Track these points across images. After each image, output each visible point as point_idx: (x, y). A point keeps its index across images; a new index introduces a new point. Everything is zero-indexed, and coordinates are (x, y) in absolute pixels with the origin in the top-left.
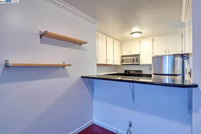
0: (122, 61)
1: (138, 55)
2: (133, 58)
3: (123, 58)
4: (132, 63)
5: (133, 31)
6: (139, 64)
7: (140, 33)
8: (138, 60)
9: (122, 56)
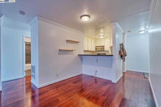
0: (96, 49)
1: (104, 46)
2: (101, 47)
4: (101, 50)
5: (100, 35)
6: (104, 51)
7: (103, 36)
8: (103, 48)
9: (96, 47)
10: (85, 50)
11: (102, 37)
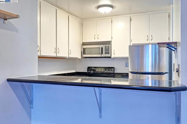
0: (84, 52)
1: (109, 43)
2: (101, 46)
3: (85, 47)
4: (99, 56)
5: (101, 3)
6: (110, 57)
7: (111, 6)
8: (108, 51)
9: (84, 44)
10: (43, 54)
11: (108, 10)
